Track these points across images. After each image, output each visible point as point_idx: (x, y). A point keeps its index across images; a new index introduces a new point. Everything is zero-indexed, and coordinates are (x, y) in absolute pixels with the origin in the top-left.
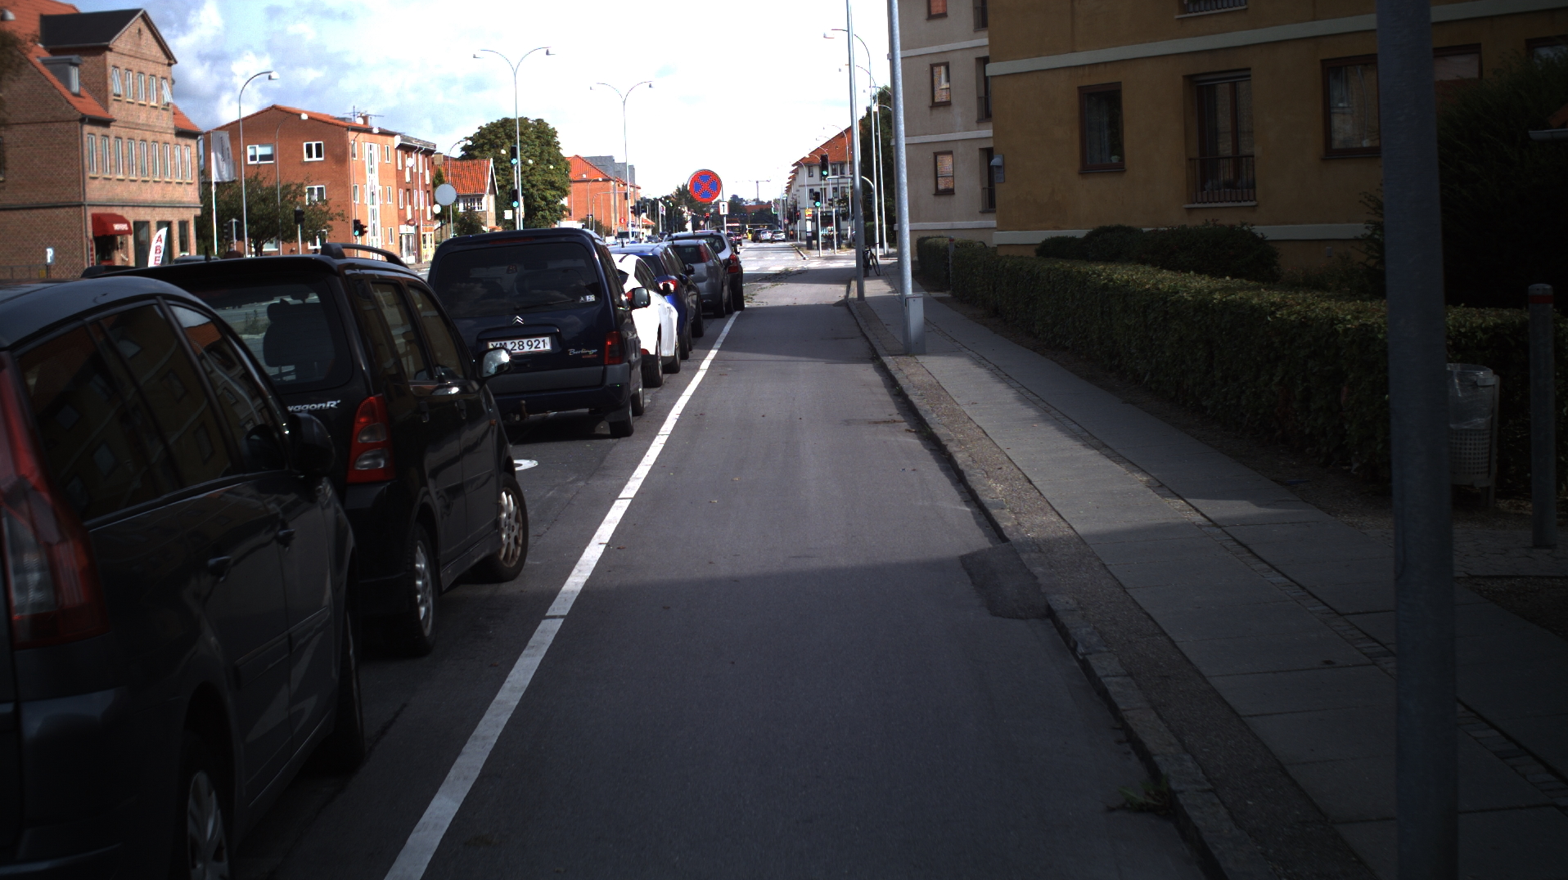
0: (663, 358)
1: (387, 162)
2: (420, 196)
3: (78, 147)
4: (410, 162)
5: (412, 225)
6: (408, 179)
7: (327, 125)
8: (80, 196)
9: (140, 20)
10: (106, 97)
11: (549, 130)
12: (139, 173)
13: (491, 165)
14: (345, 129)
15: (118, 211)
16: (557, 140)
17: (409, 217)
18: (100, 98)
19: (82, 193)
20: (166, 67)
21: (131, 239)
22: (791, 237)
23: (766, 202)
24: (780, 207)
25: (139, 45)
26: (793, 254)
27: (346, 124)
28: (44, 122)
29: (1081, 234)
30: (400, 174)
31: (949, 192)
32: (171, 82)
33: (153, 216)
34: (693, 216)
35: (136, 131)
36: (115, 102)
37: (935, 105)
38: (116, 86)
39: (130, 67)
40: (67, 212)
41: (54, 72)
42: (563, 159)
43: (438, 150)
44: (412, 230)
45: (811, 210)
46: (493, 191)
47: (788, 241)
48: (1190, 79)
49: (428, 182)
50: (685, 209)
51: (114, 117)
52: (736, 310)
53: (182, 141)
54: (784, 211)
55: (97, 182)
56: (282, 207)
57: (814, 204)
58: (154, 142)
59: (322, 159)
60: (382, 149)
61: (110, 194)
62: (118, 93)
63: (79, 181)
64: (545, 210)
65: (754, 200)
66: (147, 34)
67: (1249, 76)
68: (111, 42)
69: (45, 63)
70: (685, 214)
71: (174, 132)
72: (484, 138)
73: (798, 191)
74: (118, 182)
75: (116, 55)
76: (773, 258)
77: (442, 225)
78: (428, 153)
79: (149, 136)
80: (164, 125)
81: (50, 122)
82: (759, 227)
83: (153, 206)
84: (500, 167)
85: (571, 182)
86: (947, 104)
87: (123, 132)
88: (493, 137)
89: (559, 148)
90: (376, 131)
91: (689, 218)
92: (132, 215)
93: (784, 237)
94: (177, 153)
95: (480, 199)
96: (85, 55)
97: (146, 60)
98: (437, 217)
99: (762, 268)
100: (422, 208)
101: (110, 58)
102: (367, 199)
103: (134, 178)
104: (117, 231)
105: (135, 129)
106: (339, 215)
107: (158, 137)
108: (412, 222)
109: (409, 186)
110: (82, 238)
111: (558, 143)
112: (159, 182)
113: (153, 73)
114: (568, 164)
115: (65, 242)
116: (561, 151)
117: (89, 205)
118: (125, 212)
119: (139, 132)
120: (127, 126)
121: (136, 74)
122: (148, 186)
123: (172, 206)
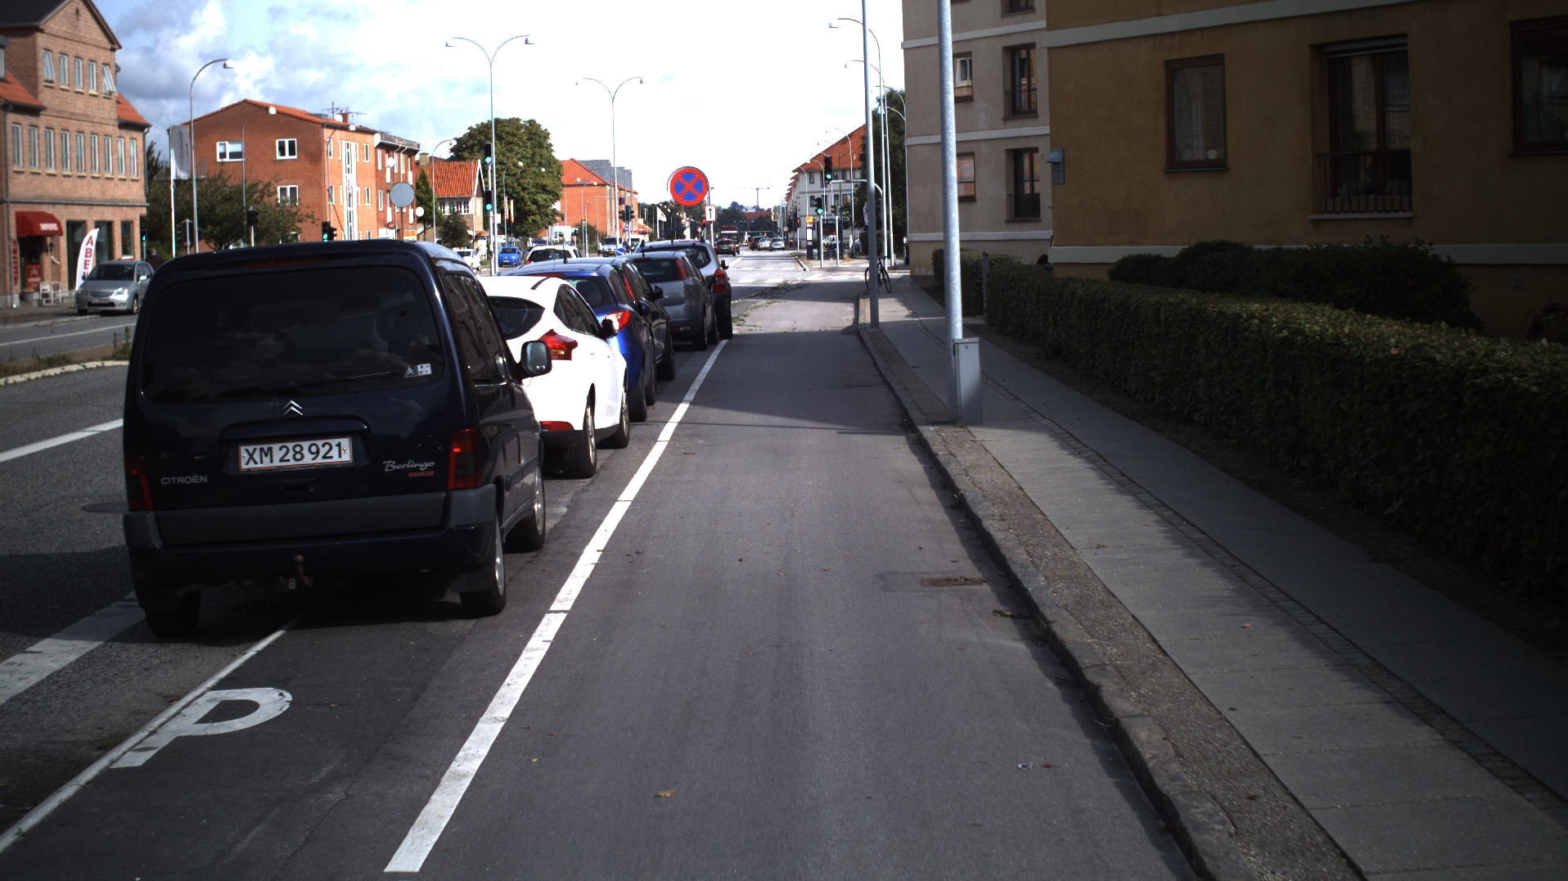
0: (597, 432)
1: (365, 161)
4: (391, 161)
5: (392, 228)
6: (388, 180)
7: (301, 121)
8: (3, 192)
9: (78, 1)
10: (36, 83)
11: (542, 132)
12: (74, 168)
13: (480, 167)
14: (320, 126)
15: (48, 210)
16: (549, 141)
17: (389, 219)
18: (29, 84)
20: (108, 52)
21: (62, 241)
22: (790, 245)
23: (766, 209)
24: (780, 215)
25: (76, 27)
26: (793, 264)
27: (323, 121)
29: (1171, 251)
30: (380, 175)
32: (114, 68)
33: (89, 215)
34: (689, 222)
35: (71, 121)
36: (47, 89)
38: (47, 70)
39: (64, 51)
42: (556, 161)
43: (423, 150)
44: (392, 234)
45: (812, 218)
47: (788, 250)
48: (1318, 49)
49: (410, 183)
50: (682, 215)
51: (45, 104)
52: (721, 339)
53: (127, 134)
54: (784, 216)
55: (22, 177)
57: (816, 211)
58: (93, 134)
59: (295, 157)
60: (361, 147)
61: (39, 190)
62: (50, 78)
63: (2, 174)
64: (536, 214)
65: (754, 207)
66: (87, 16)
67: (1406, 45)
68: (42, 22)
70: (683, 221)
71: (117, 124)
72: (474, 139)
73: (798, 198)
74: (48, 177)
75: (49, 36)
76: (772, 269)
77: (425, 228)
78: (411, 152)
79: (87, 128)
80: (105, 116)
82: (758, 234)
83: (90, 204)
85: (563, 186)
87: (55, 122)
88: (483, 138)
89: (552, 151)
90: (352, 128)
91: (687, 224)
92: (64, 215)
93: (783, 245)
94: (121, 146)
95: (466, 201)
96: (14, 36)
97: (84, 43)
98: (420, 220)
100: (404, 210)
101: (41, 40)
102: (344, 200)
103: (69, 173)
104: (44, 231)
105: (70, 119)
107: (98, 128)
108: (392, 226)
109: (390, 187)
110: (3, 237)
111: (551, 145)
112: (99, 178)
113: (93, 58)
114: (562, 166)
116: (553, 154)
117: (12, 202)
118: (56, 210)
119: (75, 122)
120: (60, 114)
121: (72, 59)
122: (85, 182)
123: (114, 204)
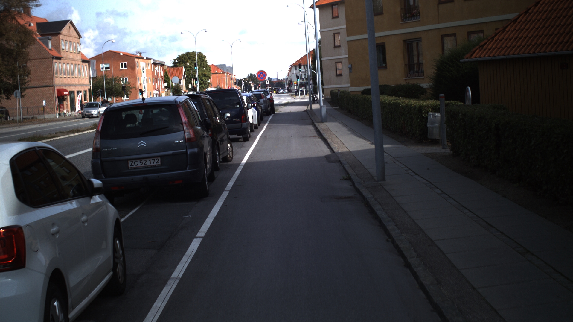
0: (254, 124)
1: (148, 68)
2: (160, 81)
3: (52, 67)
4: (156, 68)
5: (157, 91)
6: (156, 74)
7: (128, 56)
8: (53, 83)
9: (70, 24)
10: (60, 50)
11: (203, 56)
12: (71, 75)
13: (184, 69)
14: (134, 58)
15: (64, 88)
16: (206, 59)
17: (156, 88)
18: (58, 50)
19: (53, 82)
20: (78, 39)
21: (69, 97)
22: (290, 91)
23: (280, 79)
25: (70, 32)
26: (290, 97)
27: (134, 56)
28: (40, 59)
30: (153, 73)
31: (341, 75)
32: (80, 44)
33: (75, 89)
34: (254, 85)
35: (69, 61)
36: (63, 52)
37: (335, 47)
38: (63, 46)
39: (67, 40)
40: (49, 88)
41: (43, 42)
42: (209, 66)
43: (166, 64)
44: (157, 92)
45: (296, 82)
46: (185, 78)
47: (289, 93)
48: (405, 41)
49: (162, 75)
50: (251, 83)
51: (63, 56)
52: (272, 114)
53: (84, 64)
54: (287, 82)
55: (58, 78)
56: (114, 85)
57: (297, 80)
58: (75, 64)
59: (126, 68)
60: (147, 64)
61: (62, 82)
62: (63, 48)
63: (52, 78)
64: (203, 84)
65: (276, 79)
66: (72, 28)
67: (421, 40)
68: (61, 31)
69: (40, 39)
70: (251, 85)
71: (81, 61)
72: (181, 59)
73: (292, 75)
74: (64, 78)
75: (63, 36)
76: (284, 99)
77: (167, 90)
78: (162, 65)
79: (74, 62)
80: (78, 59)
81: (42, 59)
82: (278, 88)
83: (75, 86)
84: (186, 69)
85: (211, 74)
86: (339, 46)
87: (65, 62)
88: (183, 59)
89: (207, 62)
90: (145, 58)
91: (253, 86)
92: (69, 89)
93: (287, 92)
94: (82, 68)
95: (180, 81)
96: (53, 36)
97: (72, 37)
98: (166, 87)
99: (280, 102)
100: (161, 84)
101: (61, 37)
102: (142, 82)
103: (69, 76)
104: (65, 94)
105: (69, 60)
106: (134, 87)
107: (77, 63)
108: (157, 90)
109: (156, 77)
110: (54, 97)
111: (207, 60)
112: (77, 78)
113: (74, 41)
114: (210, 67)
115: (48, 98)
116: (208, 63)
117: (56, 86)
118: (66, 88)
119: (70, 61)
120: (67, 59)
121: (69, 42)
122: (74, 79)
123: (82, 86)
